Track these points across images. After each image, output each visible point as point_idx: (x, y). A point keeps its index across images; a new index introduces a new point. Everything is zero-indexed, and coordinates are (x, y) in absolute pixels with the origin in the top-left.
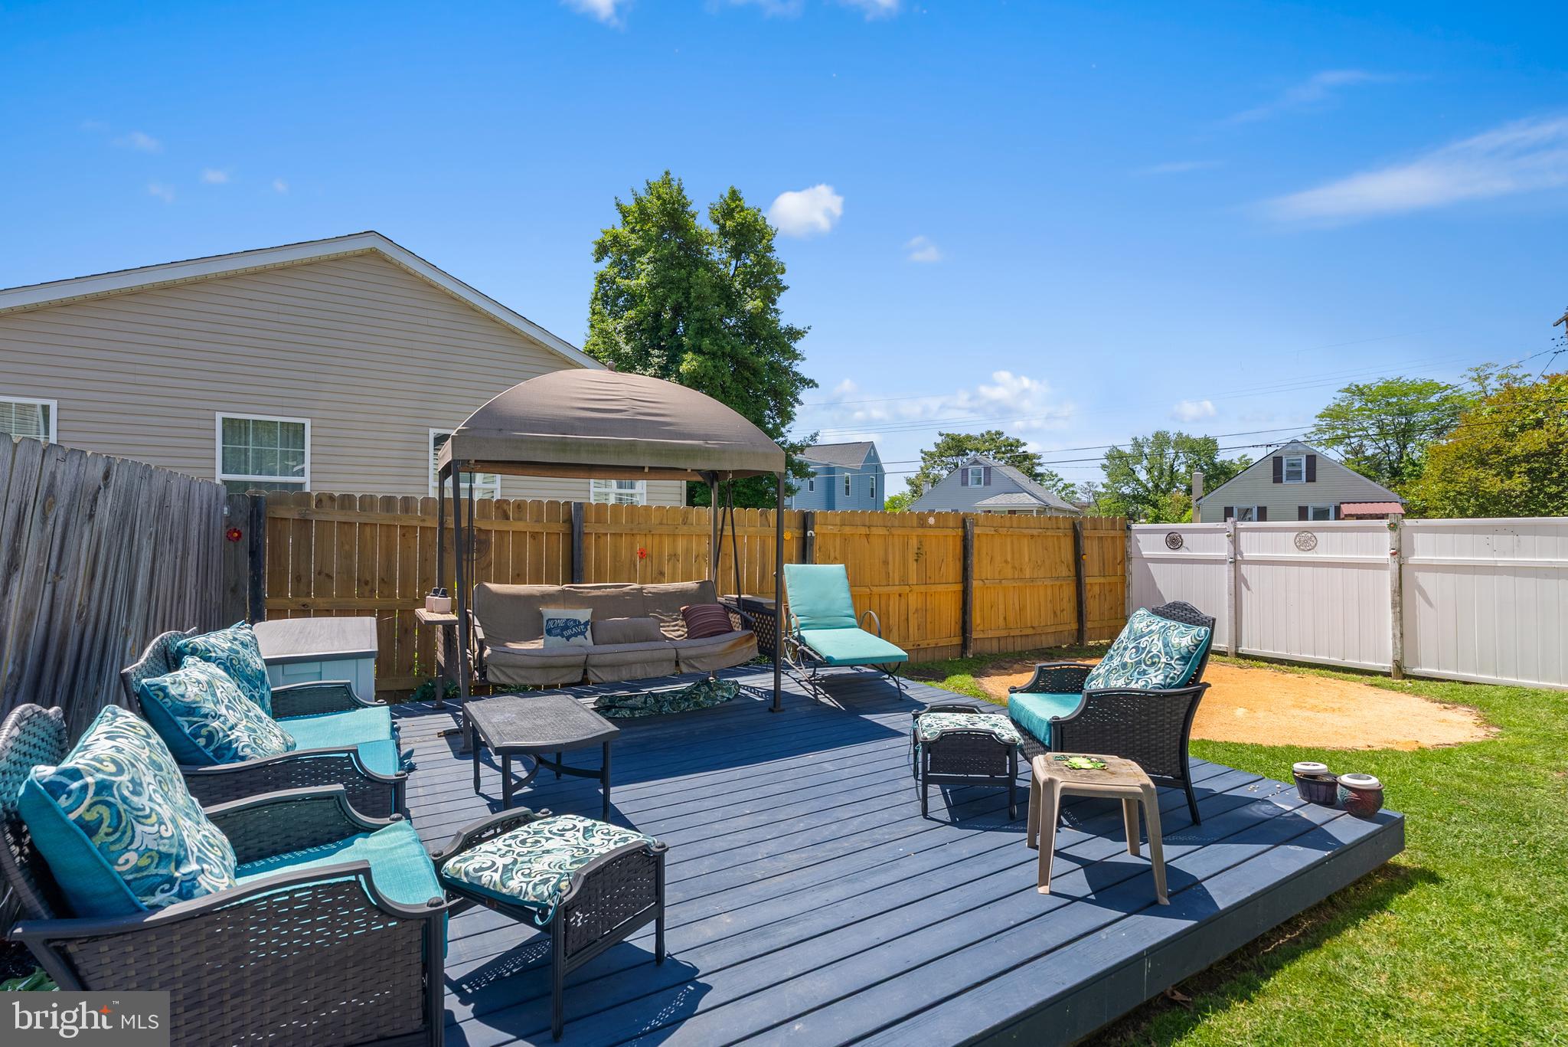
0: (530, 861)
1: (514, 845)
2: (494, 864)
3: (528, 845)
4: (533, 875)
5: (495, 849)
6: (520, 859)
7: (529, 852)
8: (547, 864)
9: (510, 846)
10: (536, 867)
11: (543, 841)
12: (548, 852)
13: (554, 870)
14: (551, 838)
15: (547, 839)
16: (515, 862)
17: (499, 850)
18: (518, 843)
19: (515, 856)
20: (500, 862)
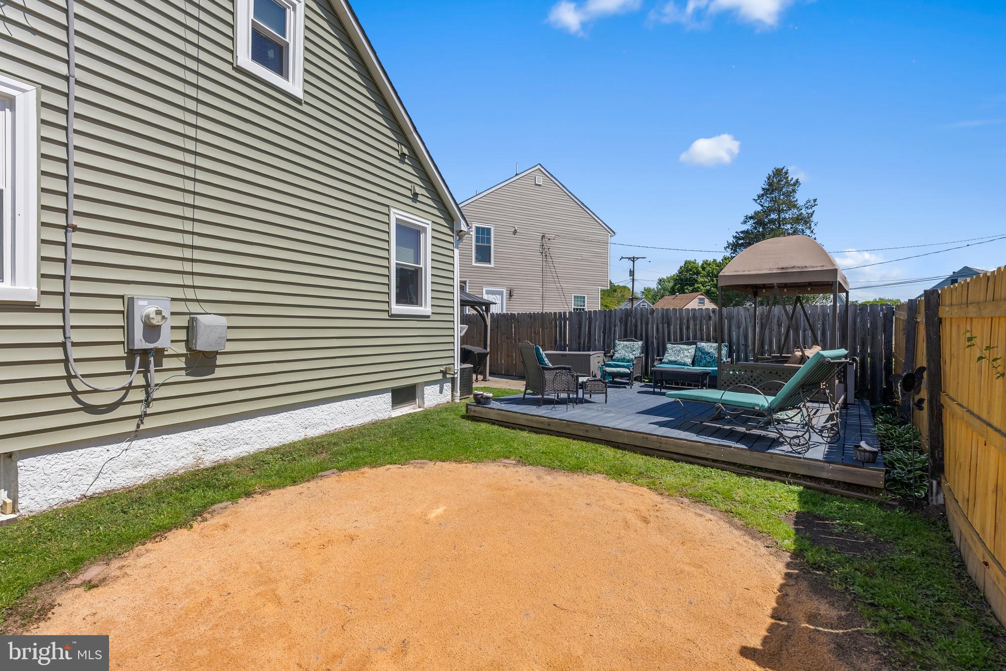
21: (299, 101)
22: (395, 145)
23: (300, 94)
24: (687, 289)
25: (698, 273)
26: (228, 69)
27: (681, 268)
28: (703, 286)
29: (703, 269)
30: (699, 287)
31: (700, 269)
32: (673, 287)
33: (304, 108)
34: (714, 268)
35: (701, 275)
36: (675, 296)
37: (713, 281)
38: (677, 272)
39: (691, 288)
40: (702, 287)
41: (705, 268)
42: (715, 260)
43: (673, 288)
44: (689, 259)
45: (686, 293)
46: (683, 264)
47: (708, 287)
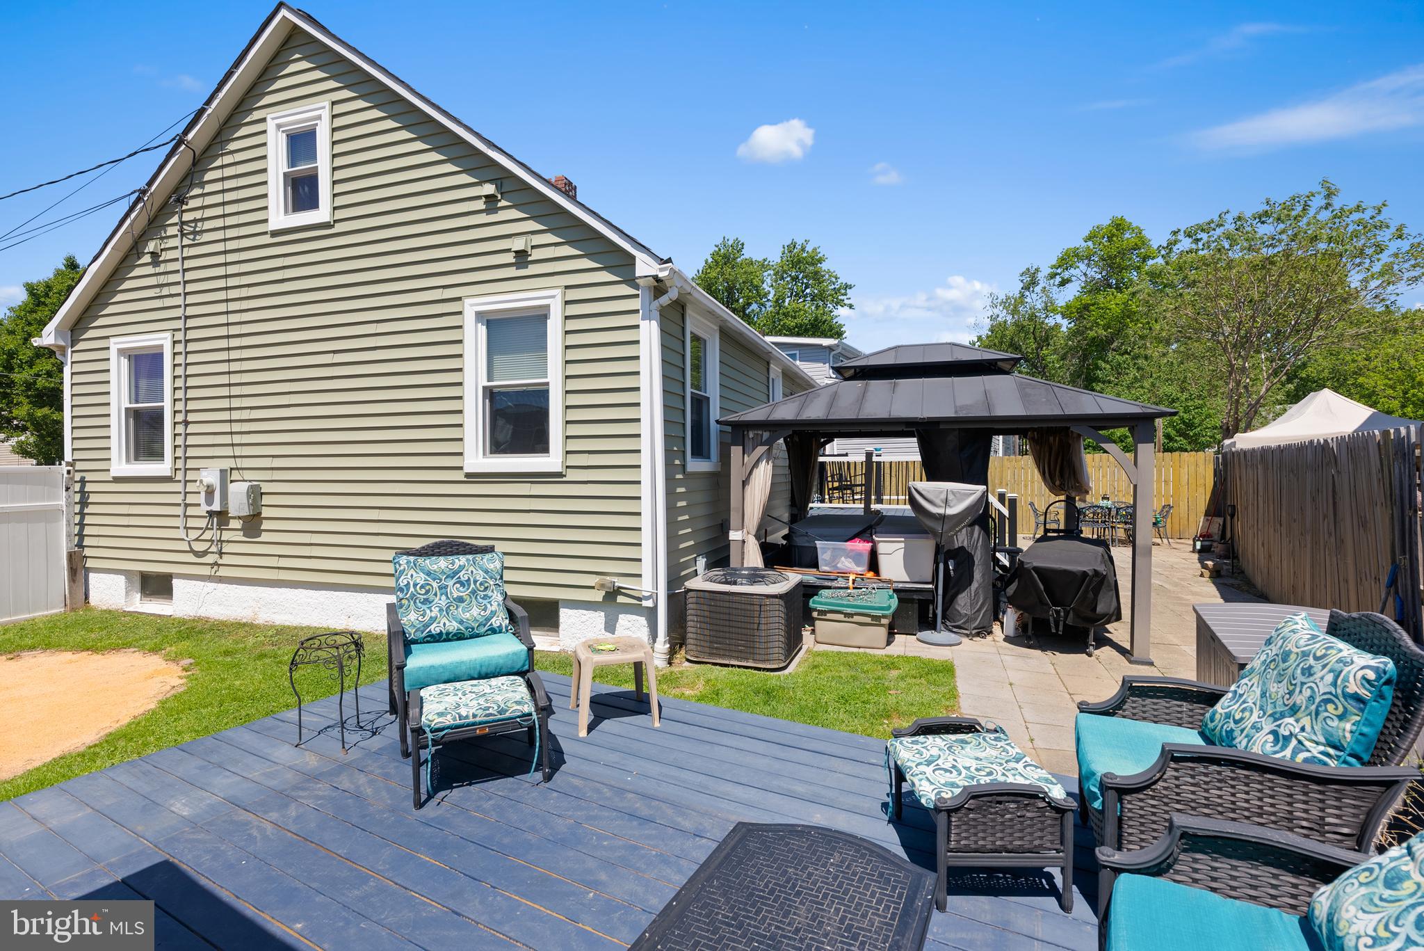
0: (996, 758)
1: (1000, 773)
2: (1025, 767)
3: (988, 770)
4: (1002, 749)
5: (1017, 777)
6: (1003, 762)
7: (992, 764)
8: (987, 751)
9: (1004, 774)
10: (994, 753)
11: (972, 769)
12: (977, 759)
13: (985, 744)
14: (965, 768)
15: (968, 768)
16: (1007, 762)
17: (1014, 775)
18: (995, 773)
19: (1005, 765)
20: (1020, 766)
23: (327, 217)
33: (335, 229)
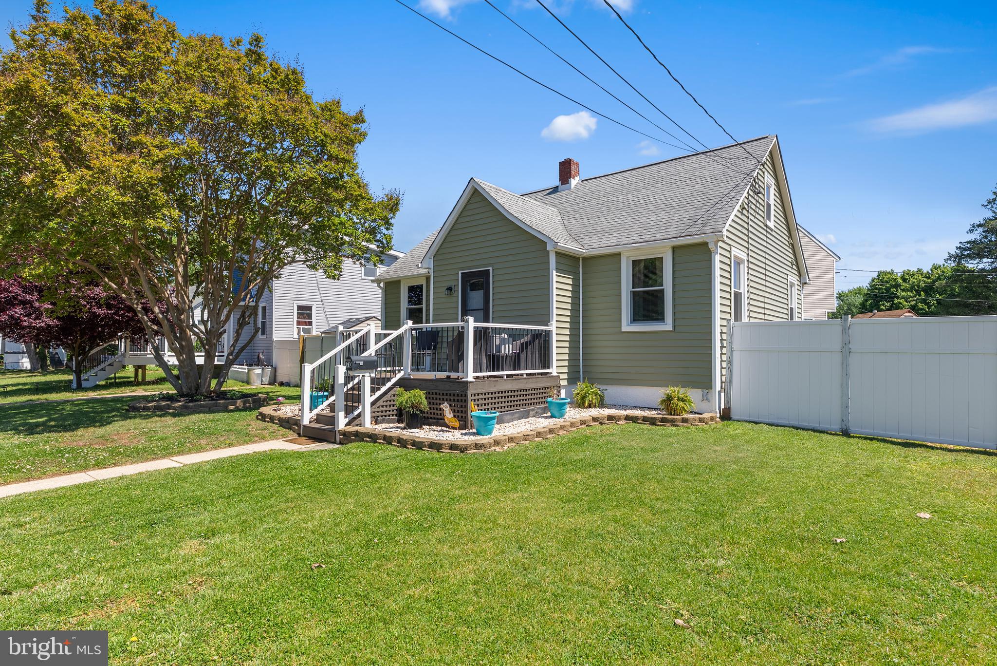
21: (772, 230)
22: (787, 238)
23: (773, 228)
24: (883, 305)
25: (897, 286)
26: (762, 225)
27: (873, 280)
28: (906, 301)
29: (904, 280)
30: (900, 303)
31: (900, 281)
32: (863, 303)
33: (773, 233)
34: (920, 280)
35: (902, 288)
36: (872, 314)
37: (920, 295)
38: (868, 286)
39: (888, 304)
40: (905, 303)
41: (906, 279)
42: (919, 270)
43: (863, 305)
44: (883, 269)
45: (882, 310)
46: (875, 275)
47: (913, 303)
